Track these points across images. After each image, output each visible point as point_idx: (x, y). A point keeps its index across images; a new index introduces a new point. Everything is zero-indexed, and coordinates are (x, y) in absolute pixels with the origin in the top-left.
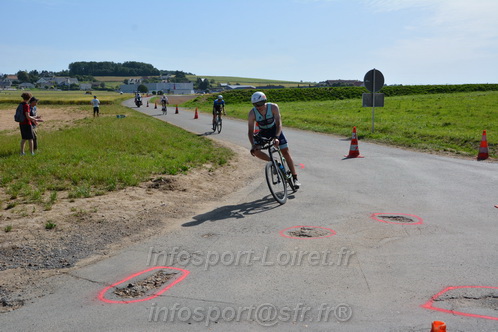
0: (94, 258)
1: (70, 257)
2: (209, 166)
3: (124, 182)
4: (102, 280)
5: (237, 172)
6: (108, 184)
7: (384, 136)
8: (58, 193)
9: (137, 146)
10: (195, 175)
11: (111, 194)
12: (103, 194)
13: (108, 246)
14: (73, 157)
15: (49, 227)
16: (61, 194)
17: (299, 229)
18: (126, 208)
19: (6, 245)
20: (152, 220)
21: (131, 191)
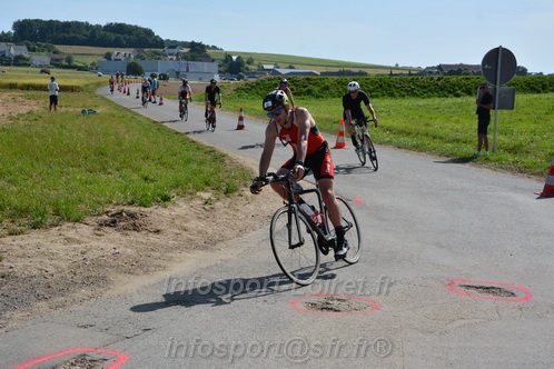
2: (206, 195)
3: (64, 215)
5: (251, 207)
6: (34, 218)
7: (511, 158)
9: (100, 159)
10: (180, 208)
12: (21, 233)
13: (8, 315)
17: (322, 299)
18: (52, 256)
20: (93, 276)
21: (68, 230)
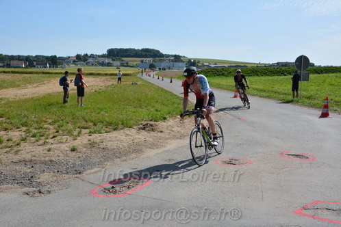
0: (96, 169)
1: (82, 169)
3: (125, 125)
4: (97, 183)
6: (114, 126)
7: (308, 101)
8: (83, 130)
9: (139, 103)
10: (171, 122)
11: (115, 132)
12: (110, 132)
13: (106, 163)
14: (99, 108)
15: (73, 150)
16: (84, 131)
17: (228, 160)
18: (121, 141)
19: (47, 159)
20: (137, 149)
21: (127, 131)
